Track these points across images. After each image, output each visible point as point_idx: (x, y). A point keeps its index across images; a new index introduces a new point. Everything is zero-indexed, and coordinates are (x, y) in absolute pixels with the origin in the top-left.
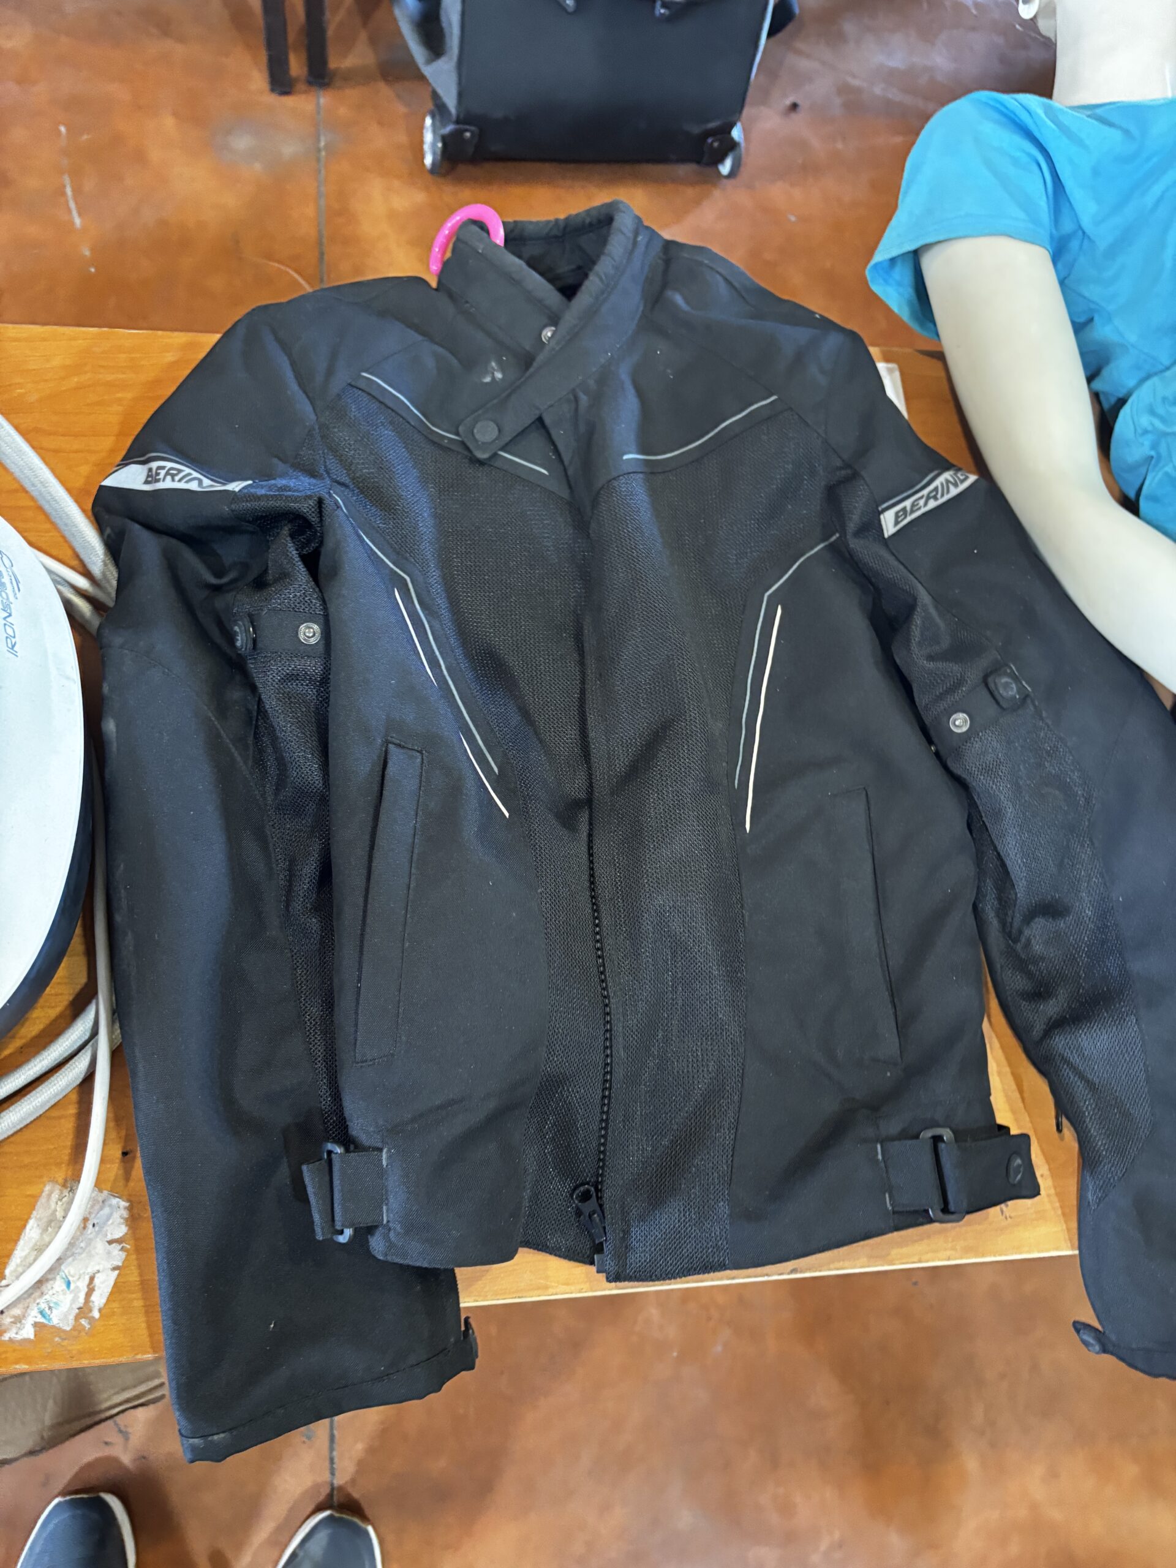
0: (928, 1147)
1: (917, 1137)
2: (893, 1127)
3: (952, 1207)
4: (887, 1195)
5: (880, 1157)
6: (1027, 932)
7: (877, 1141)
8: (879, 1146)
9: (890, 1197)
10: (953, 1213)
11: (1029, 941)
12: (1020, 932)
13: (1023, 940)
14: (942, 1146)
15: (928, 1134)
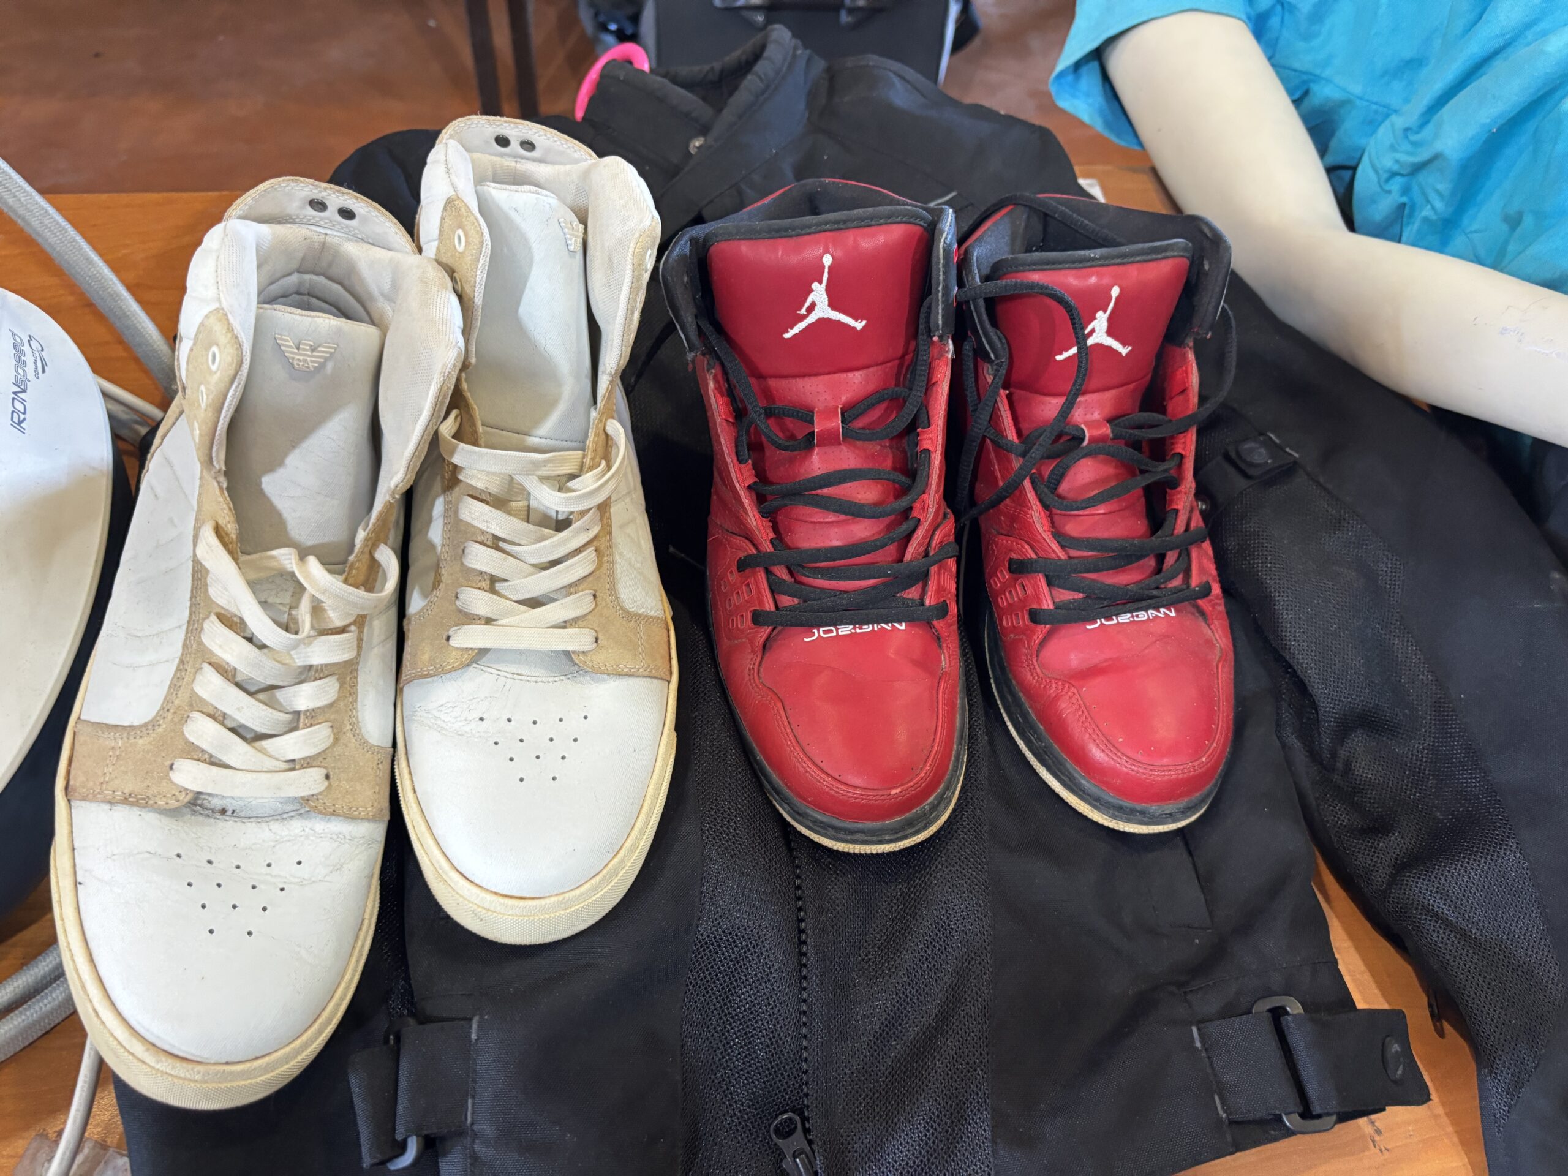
0: (1267, 1027)
1: (1249, 1012)
2: (1211, 1004)
3: (1317, 1109)
4: (1217, 1098)
5: (1198, 1044)
6: (1343, 753)
7: (1192, 1024)
8: (1195, 1030)
9: (1221, 1099)
10: (1319, 1116)
11: (1348, 764)
12: (1334, 755)
13: (1340, 765)
14: (1288, 1022)
15: (1263, 1006)
